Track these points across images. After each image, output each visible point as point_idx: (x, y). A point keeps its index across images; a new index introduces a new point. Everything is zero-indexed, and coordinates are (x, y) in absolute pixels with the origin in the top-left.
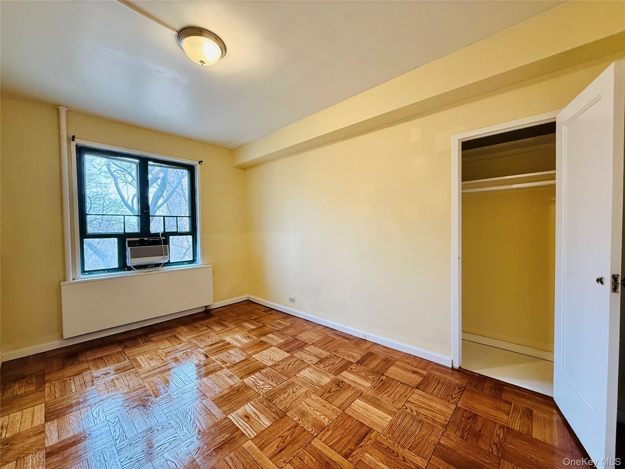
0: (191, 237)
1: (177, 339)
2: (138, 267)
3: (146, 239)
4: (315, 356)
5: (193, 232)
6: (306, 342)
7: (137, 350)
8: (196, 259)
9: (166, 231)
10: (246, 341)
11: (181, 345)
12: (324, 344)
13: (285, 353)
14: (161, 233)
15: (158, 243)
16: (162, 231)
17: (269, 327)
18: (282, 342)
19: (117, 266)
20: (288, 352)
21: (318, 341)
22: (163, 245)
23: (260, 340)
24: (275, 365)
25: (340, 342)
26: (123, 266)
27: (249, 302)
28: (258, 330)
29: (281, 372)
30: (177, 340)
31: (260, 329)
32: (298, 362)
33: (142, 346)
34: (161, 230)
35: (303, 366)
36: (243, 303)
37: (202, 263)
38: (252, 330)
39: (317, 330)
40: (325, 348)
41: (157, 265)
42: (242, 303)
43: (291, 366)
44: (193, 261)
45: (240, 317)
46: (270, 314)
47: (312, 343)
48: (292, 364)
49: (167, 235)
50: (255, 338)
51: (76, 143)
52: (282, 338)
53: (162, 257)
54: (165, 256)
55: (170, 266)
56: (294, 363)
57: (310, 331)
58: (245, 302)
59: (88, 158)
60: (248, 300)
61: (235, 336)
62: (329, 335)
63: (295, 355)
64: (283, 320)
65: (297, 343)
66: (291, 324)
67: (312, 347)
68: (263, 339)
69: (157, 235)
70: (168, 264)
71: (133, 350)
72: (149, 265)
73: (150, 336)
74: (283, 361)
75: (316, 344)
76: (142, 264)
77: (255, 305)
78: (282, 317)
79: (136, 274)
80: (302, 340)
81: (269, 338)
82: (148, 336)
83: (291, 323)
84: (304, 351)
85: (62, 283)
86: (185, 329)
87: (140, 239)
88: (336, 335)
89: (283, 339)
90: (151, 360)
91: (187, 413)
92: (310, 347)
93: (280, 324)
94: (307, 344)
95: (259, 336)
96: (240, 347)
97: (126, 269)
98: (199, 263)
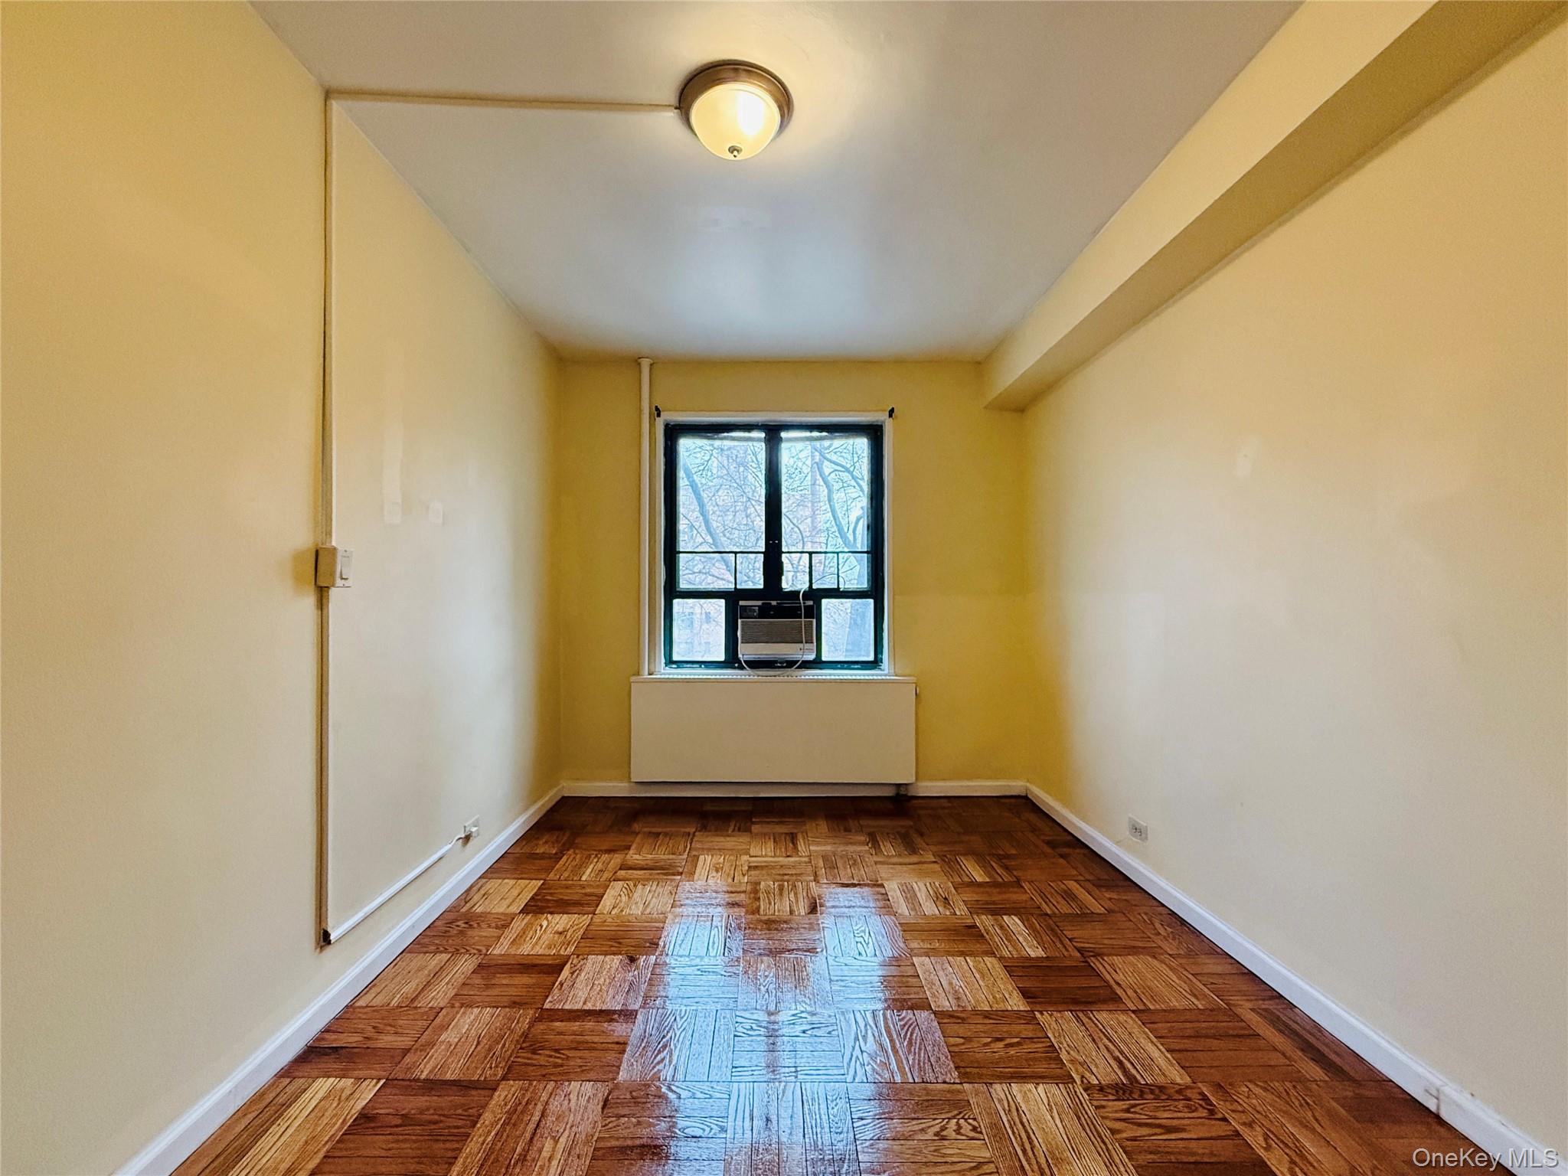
0: (871, 601)
1: (793, 843)
2: (755, 665)
3: (774, 603)
4: (1117, 1059)
5: (875, 590)
6: (1119, 991)
7: (712, 842)
8: (882, 659)
9: (814, 587)
10: (930, 908)
11: (789, 859)
12: (1189, 1032)
13: (1016, 994)
14: (804, 592)
15: (794, 613)
16: (805, 587)
17: (1029, 893)
18: (1033, 954)
19: (722, 658)
20: (1025, 994)
21: (1173, 1010)
22: (803, 620)
23: (969, 921)
24: (952, 1016)
25: (1276, 1059)
26: (732, 660)
27: (1024, 803)
28: (988, 889)
29: (956, 1049)
30: (791, 845)
31: (995, 891)
32: (1032, 1047)
33: (729, 836)
34: (802, 586)
35: (1041, 1069)
36: (1007, 801)
37: (892, 671)
38: (973, 884)
39: (1197, 970)
40: (1180, 1051)
41: (790, 664)
42: (1003, 801)
43: (1001, 1045)
44: (876, 663)
45: (966, 838)
46: (1062, 856)
47: (1141, 1007)
48: (1008, 1041)
49: (816, 595)
50: (961, 910)
51: (665, 420)
52: (1041, 943)
53: (801, 645)
54: (806, 645)
55: (821, 669)
56: (1019, 1044)
57: (1162, 962)
58: (1013, 801)
59: (686, 445)
60: (1026, 798)
61: (915, 885)
62: (1239, 1011)
63: (1043, 1018)
64: (1089, 886)
65: (1084, 982)
66: (1110, 911)
67: (1132, 1022)
68: (984, 921)
69: (794, 594)
70: (817, 663)
71: (709, 839)
72: (776, 662)
73: (754, 820)
74: (986, 1015)
75: (1154, 1018)
76: (763, 657)
77: (1033, 818)
78: (1091, 878)
79: (747, 677)
80: (1108, 977)
81: (1001, 927)
82: (751, 819)
83: (1109, 905)
84: (1085, 1020)
85: (633, 679)
86: (823, 826)
87: (763, 603)
88: (1274, 1021)
89: (1044, 949)
90: (717, 871)
91: (675, 1019)
92: (1122, 1018)
93: (1069, 895)
94: (1115, 999)
95: (975, 909)
96: (905, 917)
97: (736, 665)
98: (884, 670)
